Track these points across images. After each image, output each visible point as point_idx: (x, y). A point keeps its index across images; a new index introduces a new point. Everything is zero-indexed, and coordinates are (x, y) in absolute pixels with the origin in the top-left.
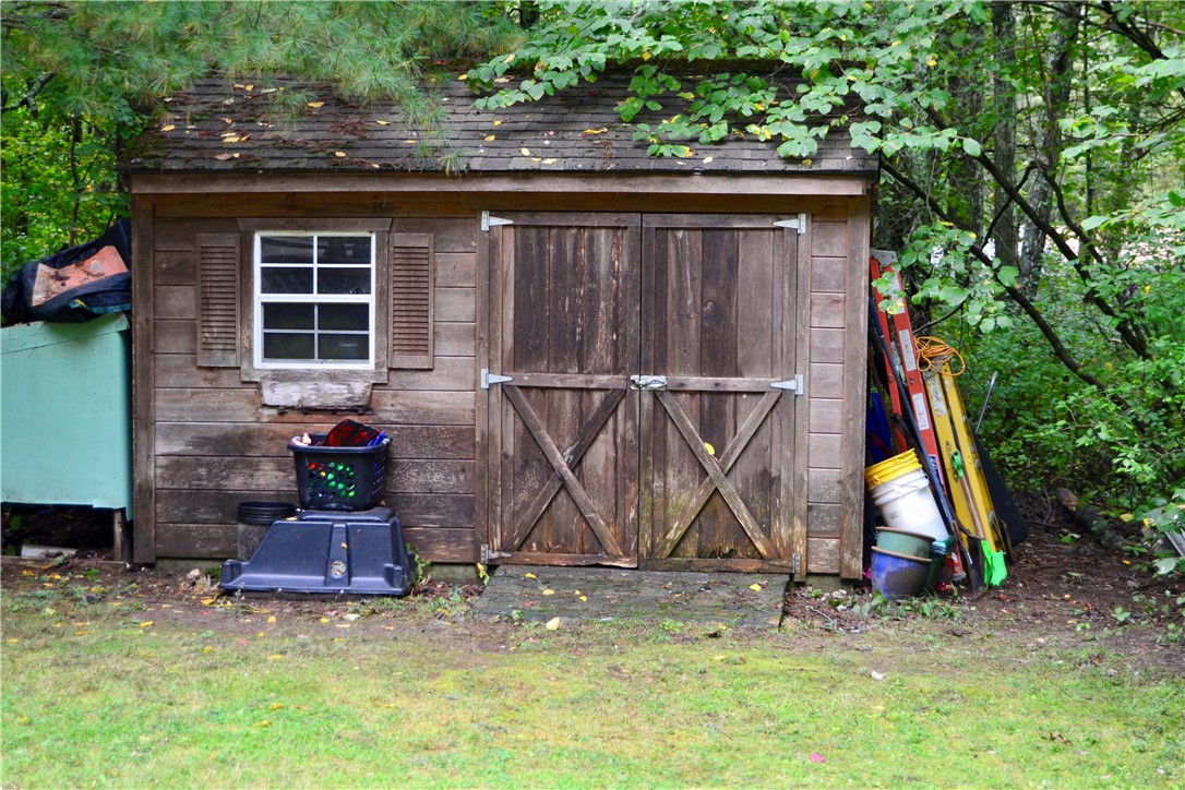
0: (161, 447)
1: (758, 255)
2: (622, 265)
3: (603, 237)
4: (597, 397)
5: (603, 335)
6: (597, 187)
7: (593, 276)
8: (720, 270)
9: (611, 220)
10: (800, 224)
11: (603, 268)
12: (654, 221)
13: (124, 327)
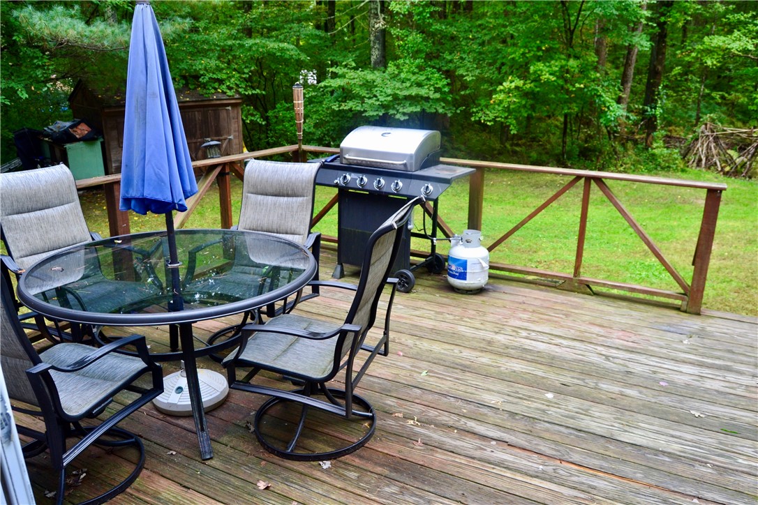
0: (114, 165)
1: (223, 114)
2: (200, 118)
3: (196, 113)
4: (198, 144)
5: (198, 132)
6: (197, 104)
7: (196, 121)
8: (217, 118)
9: (198, 109)
10: (230, 108)
11: (197, 119)
12: (206, 109)
13: (102, 140)
